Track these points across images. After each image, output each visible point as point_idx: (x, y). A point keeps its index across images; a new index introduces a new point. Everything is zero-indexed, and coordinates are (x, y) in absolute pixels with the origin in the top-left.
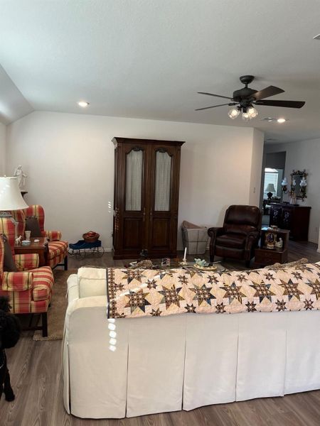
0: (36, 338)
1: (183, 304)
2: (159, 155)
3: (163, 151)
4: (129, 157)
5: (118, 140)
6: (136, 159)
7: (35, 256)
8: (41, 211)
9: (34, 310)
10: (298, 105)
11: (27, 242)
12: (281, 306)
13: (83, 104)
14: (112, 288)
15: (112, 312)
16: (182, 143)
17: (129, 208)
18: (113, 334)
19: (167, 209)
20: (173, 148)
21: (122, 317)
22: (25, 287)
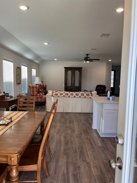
0: (43, 106)
1: (63, 95)
2: (76, 71)
3: (77, 70)
4: (68, 72)
5: (65, 68)
6: (70, 72)
7: (43, 93)
8: (46, 85)
9: (43, 101)
10: (99, 60)
11: (42, 91)
12: (80, 97)
13: (56, 59)
14: (53, 93)
15: (52, 96)
16: (82, 68)
17: (68, 85)
18: (53, 99)
19: (78, 86)
20: (80, 69)
21: (54, 96)
22: (41, 97)
